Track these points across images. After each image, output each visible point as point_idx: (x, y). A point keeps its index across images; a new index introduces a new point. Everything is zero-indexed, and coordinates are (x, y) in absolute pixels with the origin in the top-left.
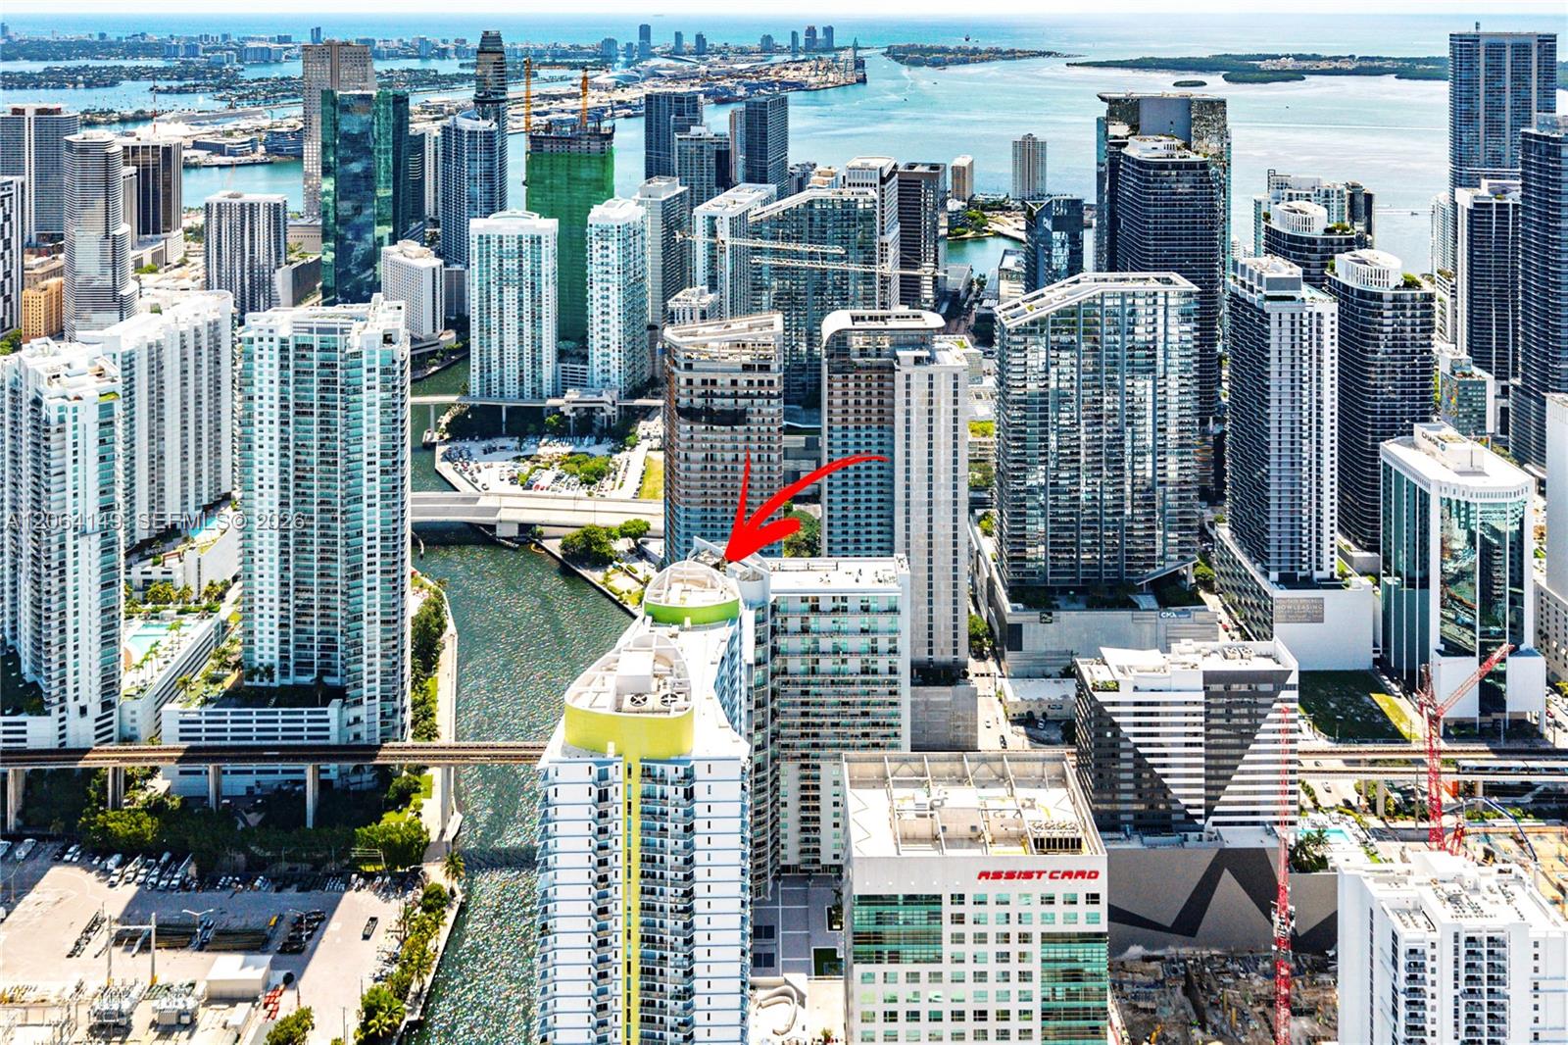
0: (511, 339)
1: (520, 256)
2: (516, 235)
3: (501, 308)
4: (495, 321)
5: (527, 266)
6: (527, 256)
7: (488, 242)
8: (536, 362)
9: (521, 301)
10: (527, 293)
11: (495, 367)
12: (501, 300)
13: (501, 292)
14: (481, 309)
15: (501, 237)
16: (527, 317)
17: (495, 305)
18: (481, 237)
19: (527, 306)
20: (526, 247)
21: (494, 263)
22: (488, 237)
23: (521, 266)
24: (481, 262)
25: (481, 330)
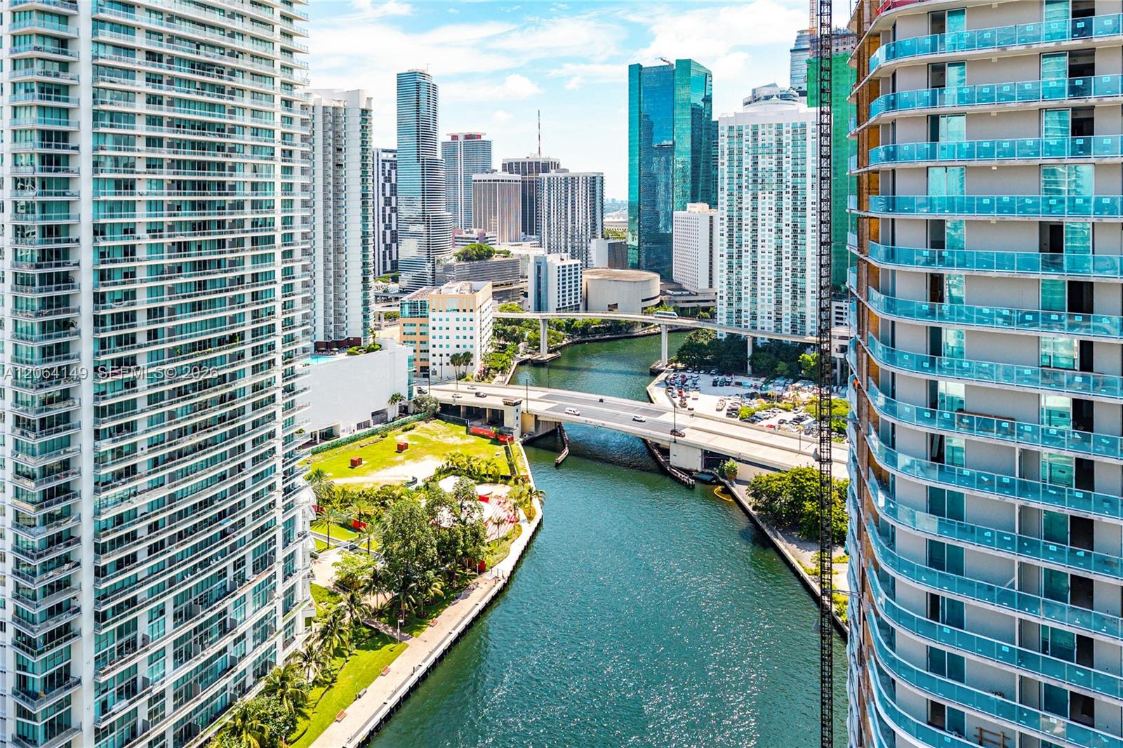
0: (766, 261)
1: (780, 151)
2: (775, 122)
3: (755, 220)
4: (747, 236)
5: (787, 166)
6: (788, 150)
7: (740, 135)
8: (797, 292)
9: (779, 210)
10: (787, 202)
11: (747, 294)
12: (755, 209)
13: (755, 198)
14: (731, 220)
15: (755, 128)
16: (787, 231)
17: (747, 216)
18: (731, 128)
19: (787, 217)
20: (787, 138)
21: (747, 162)
22: (740, 129)
23: (779, 163)
24: (731, 160)
25: (730, 246)
